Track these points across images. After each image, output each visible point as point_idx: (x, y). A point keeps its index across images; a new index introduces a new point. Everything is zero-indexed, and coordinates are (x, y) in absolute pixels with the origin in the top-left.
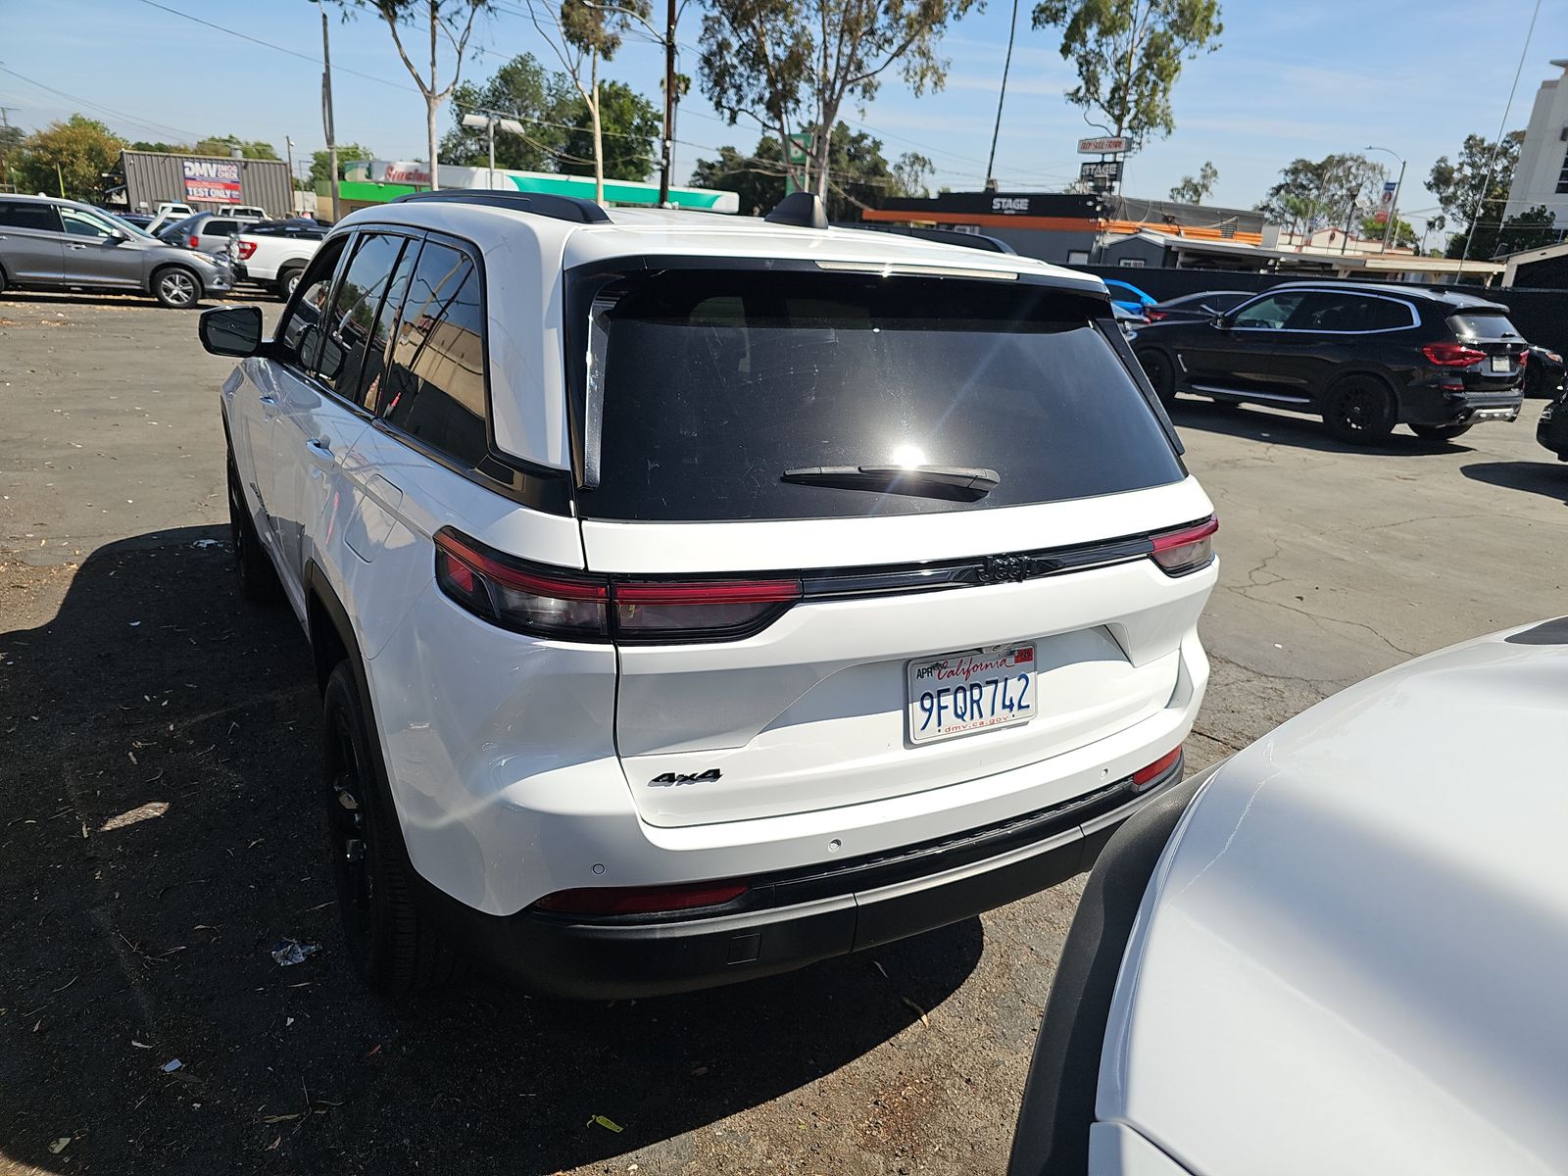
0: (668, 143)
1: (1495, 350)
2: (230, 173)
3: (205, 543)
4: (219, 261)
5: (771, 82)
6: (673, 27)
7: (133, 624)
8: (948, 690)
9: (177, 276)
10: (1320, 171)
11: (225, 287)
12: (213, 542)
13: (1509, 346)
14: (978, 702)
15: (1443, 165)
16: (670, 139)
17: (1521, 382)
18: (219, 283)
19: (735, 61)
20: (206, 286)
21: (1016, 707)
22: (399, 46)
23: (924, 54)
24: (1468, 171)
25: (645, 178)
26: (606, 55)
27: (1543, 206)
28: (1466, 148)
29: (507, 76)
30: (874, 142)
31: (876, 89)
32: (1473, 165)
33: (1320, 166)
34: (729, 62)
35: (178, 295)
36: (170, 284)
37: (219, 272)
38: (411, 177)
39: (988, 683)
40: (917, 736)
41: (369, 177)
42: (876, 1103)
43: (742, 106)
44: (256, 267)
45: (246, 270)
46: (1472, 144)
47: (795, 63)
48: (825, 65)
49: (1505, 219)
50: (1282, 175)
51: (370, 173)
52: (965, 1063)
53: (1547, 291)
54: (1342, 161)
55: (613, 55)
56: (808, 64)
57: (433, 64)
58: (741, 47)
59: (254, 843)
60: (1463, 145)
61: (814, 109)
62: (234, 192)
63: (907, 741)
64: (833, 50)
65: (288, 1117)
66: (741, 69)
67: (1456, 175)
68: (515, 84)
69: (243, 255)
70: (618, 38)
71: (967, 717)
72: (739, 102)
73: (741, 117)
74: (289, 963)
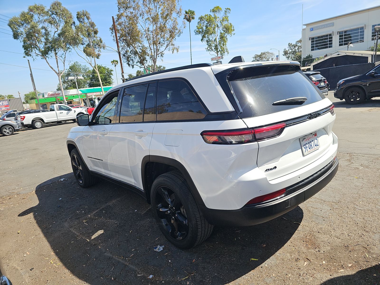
0: (123, 74)
1: (320, 81)
2: (5, 103)
3: (62, 180)
4: (17, 122)
5: (140, 58)
6: (119, 48)
7: (60, 199)
8: (307, 144)
9: (7, 128)
10: (260, 56)
11: (20, 128)
12: (64, 179)
13: (323, 80)
14: (311, 145)
15: (285, 50)
16: (123, 73)
17: (327, 87)
18: (18, 127)
19: (130, 54)
20: (15, 129)
21: (317, 146)
22: (49, 64)
23: (173, 45)
24: (290, 51)
25: (111, 85)
26: (98, 58)
27: (309, 54)
28: (289, 46)
29: (71, 68)
30: (163, 67)
31: (163, 55)
32: (291, 49)
33: (260, 55)
34: (129, 55)
35: (8, 132)
36: (6, 130)
37: (18, 124)
38: (54, 95)
39: (312, 141)
40: (305, 154)
41: (43, 97)
42: (303, 241)
43: (134, 64)
44: (26, 122)
45: (23, 123)
46: (290, 45)
47: (144, 52)
48: (151, 52)
49: (302, 58)
50: (253, 58)
51: (43, 96)
52: (315, 229)
53: (320, 69)
54: (264, 53)
55: (99, 58)
56: (147, 52)
57: (58, 67)
58: (131, 51)
59: (131, 232)
60: (288, 45)
61: (151, 62)
62: (7, 107)
63: (303, 155)
64: (152, 48)
65: (186, 277)
66: (132, 56)
67: (288, 52)
68: (73, 69)
69: (22, 120)
70: (100, 54)
71: (311, 148)
72: (133, 63)
73: (135, 66)
74: (160, 251)
